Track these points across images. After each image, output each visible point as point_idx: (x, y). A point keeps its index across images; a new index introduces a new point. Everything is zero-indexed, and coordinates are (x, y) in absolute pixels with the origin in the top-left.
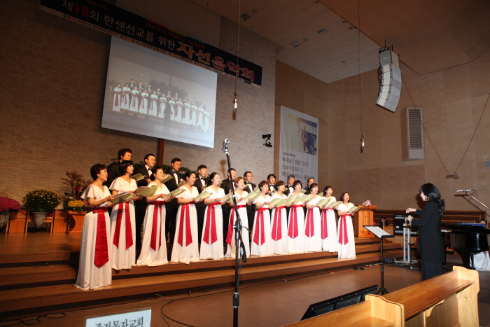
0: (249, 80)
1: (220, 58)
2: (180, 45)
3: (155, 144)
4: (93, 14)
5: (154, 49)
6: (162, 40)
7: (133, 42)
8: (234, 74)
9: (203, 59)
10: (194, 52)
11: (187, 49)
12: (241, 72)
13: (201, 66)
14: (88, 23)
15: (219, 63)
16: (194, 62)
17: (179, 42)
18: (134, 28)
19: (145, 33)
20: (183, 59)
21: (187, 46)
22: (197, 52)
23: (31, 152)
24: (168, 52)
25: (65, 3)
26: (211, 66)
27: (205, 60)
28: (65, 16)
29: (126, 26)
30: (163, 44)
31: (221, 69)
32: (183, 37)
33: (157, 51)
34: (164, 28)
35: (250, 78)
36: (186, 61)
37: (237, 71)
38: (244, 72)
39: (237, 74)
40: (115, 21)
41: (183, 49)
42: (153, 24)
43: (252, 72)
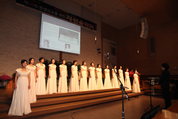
1: (81, 21)
3: (59, 53)
4: (35, 5)
6: (60, 15)
7: (50, 16)
8: (86, 27)
9: (75, 21)
10: (72, 19)
11: (70, 18)
13: (75, 24)
14: (33, 9)
15: (81, 23)
16: (72, 22)
17: (67, 15)
18: (50, 10)
19: (54, 12)
21: (70, 17)
22: (73, 19)
23: (14, 58)
24: (63, 19)
25: (25, 2)
26: (78, 24)
27: (76, 22)
28: (25, 6)
29: (47, 10)
30: (61, 16)
31: (82, 25)
32: (68, 13)
33: (59, 19)
34: (61, 10)
35: (93, 28)
36: (69, 22)
37: (88, 25)
38: (90, 26)
39: (88, 27)
40: (43, 8)
41: (68, 18)
42: (57, 9)
43: (93, 26)
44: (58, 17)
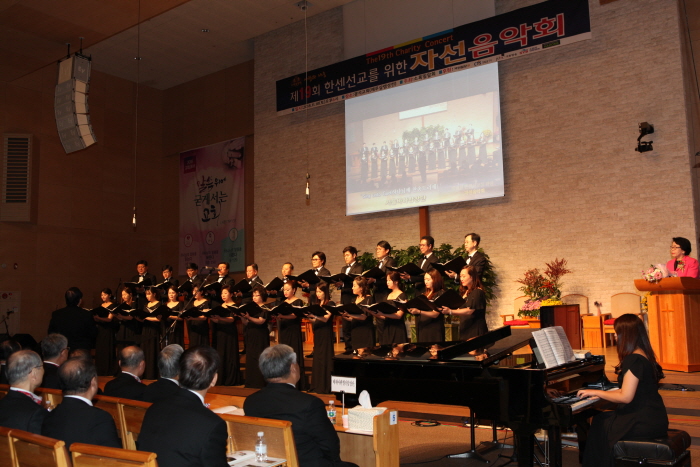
0: (554, 37)
1: (483, 36)
2: (414, 59)
4: (315, 90)
5: (381, 89)
6: (389, 70)
7: (356, 95)
8: (516, 46)
9: (453, 58)
10: (441, 57)
11: (425, 58)
12: (532, 33)
13: (449, 71)
14: (311, 104)
15: (484, 45)
16: (437, 72)
17: (412, 57)
18: (354, 77)
19: (368, 74)
20: (420, 78)
21: (424, 53)
22: (442, 52)
24: (398, 82)
25: (292, 97)
26: (470, 59)
27: (457, 57)
28: (293, 110)
29: (346, 80)
30: (391, 74)
31: (488, 53)
32: (417, 44)
33: (385, 88)
35: (557, 31)
36: (425, 78)
37: (522, 37)
38: (539, 28)
39: (524, 43)
40: (335, 82)
41: (419, 62)
42: (375, 55)
43: (560, 17)
44: (385, 81)
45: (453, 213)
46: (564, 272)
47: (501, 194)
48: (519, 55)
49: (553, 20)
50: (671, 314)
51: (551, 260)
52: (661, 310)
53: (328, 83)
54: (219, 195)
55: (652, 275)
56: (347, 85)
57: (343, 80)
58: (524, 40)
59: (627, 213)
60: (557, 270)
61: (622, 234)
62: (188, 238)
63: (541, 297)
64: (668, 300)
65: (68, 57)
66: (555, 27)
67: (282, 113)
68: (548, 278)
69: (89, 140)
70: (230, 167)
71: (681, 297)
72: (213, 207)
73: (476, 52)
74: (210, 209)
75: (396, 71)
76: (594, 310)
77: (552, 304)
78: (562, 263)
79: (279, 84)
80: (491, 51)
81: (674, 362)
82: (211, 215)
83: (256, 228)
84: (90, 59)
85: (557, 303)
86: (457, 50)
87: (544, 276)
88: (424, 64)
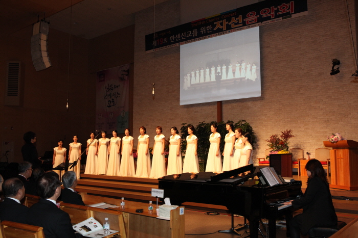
0: (288, 13)
1: (251, 13)
2: (216, 25)
4: (165, 40)
5: (199, 40)
6: (203, 30)
7: (186, 43)
9: (236, 24)
10: (229, 24)
11: (221, 24)
12: (277, 11)
13: (234, 31)
14: (163, 47)
15: (251, 17)
16: (227, 31)
17: (215, 23)
18: (185, 33)
19: (192, 32)
20: (219, 35)
21: (221, 21)
22: (230, 21)
24: (207, 36)
25: (154, 43)
26: (245, 25)
27: (238, 23)
28: (154, 50)
29: (181, 35)
30: (204, 32)
31: (254, 22)
32: (217, 17)
33: (201, 39)
34: (204, 20)
35: (290, 10)
36: (221, 34)
37: (272, 13)
38: (281, 9)
39: (273, 17)
40: (175, 36)
41: (218, 26)
42: (196, 22)
43: (292, 3)
44: (201, 36)
45: (234, 104)
46: (291, 136)
47: (259, 95)
48: (270, 23)
49: (288, 5)
50: (342, 160)
51: (284, 130)
52: (337, 157)
53: (171, 37)
54: (116, 94)
55: (333, 139)
56: (181, 38)
57: (179, 35)
58: (273, 15)
59: (325, 106)
60: (287, 135)
61: (322, 117)
62: (100, 115)
63: (279, 149)
64: (341, 152)
65: (38, 22)
66: (289, 9)
67: (148, 52)
68: (282, 139)
69: (48, 64)
70: (122, 79)
71: (347, 151)
72: (113, 100)
73: (247, 21)
74: (111, 101)
75: (206, 31)
76: (306, 157)
77: (284, 153)
78: (289, 132)
79: (147, 37)
80: (255, 21)
81: (343, 185)
82: (112, 104)
83: (134, 111)
84: (49, 23)
85: (286, 152)
86: (238, 20)
87: (280, 138)
88: (221, 27)
